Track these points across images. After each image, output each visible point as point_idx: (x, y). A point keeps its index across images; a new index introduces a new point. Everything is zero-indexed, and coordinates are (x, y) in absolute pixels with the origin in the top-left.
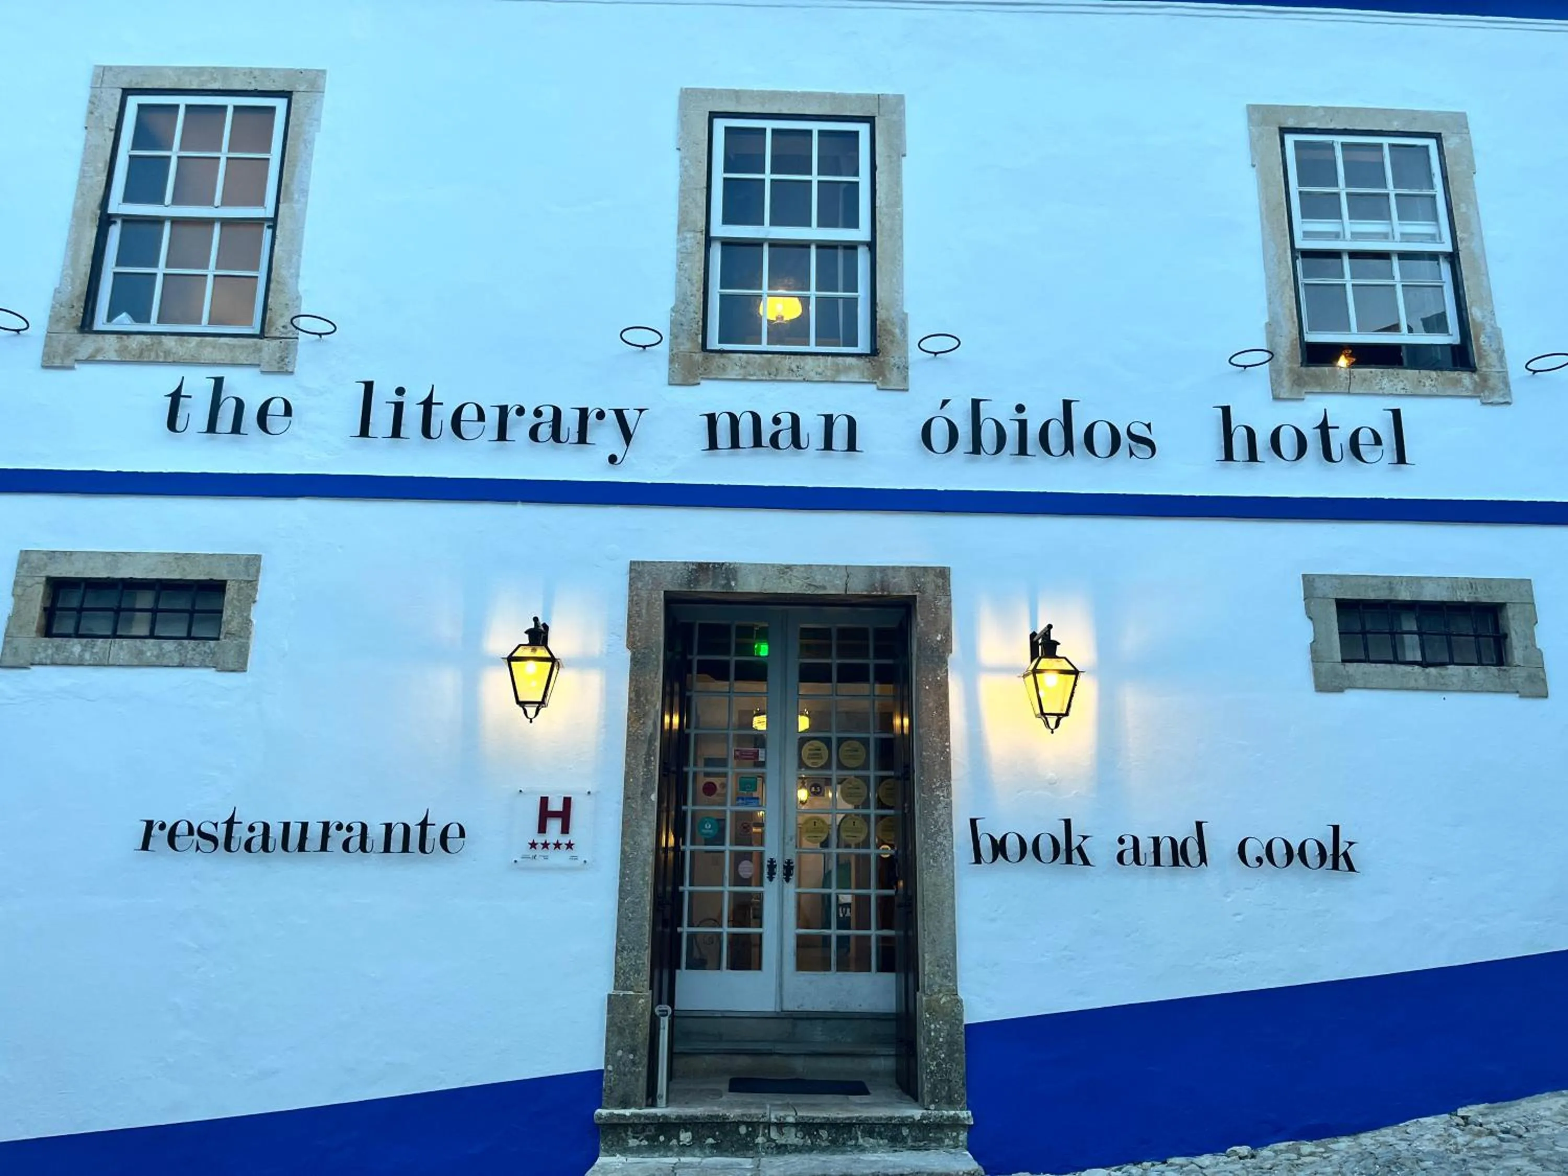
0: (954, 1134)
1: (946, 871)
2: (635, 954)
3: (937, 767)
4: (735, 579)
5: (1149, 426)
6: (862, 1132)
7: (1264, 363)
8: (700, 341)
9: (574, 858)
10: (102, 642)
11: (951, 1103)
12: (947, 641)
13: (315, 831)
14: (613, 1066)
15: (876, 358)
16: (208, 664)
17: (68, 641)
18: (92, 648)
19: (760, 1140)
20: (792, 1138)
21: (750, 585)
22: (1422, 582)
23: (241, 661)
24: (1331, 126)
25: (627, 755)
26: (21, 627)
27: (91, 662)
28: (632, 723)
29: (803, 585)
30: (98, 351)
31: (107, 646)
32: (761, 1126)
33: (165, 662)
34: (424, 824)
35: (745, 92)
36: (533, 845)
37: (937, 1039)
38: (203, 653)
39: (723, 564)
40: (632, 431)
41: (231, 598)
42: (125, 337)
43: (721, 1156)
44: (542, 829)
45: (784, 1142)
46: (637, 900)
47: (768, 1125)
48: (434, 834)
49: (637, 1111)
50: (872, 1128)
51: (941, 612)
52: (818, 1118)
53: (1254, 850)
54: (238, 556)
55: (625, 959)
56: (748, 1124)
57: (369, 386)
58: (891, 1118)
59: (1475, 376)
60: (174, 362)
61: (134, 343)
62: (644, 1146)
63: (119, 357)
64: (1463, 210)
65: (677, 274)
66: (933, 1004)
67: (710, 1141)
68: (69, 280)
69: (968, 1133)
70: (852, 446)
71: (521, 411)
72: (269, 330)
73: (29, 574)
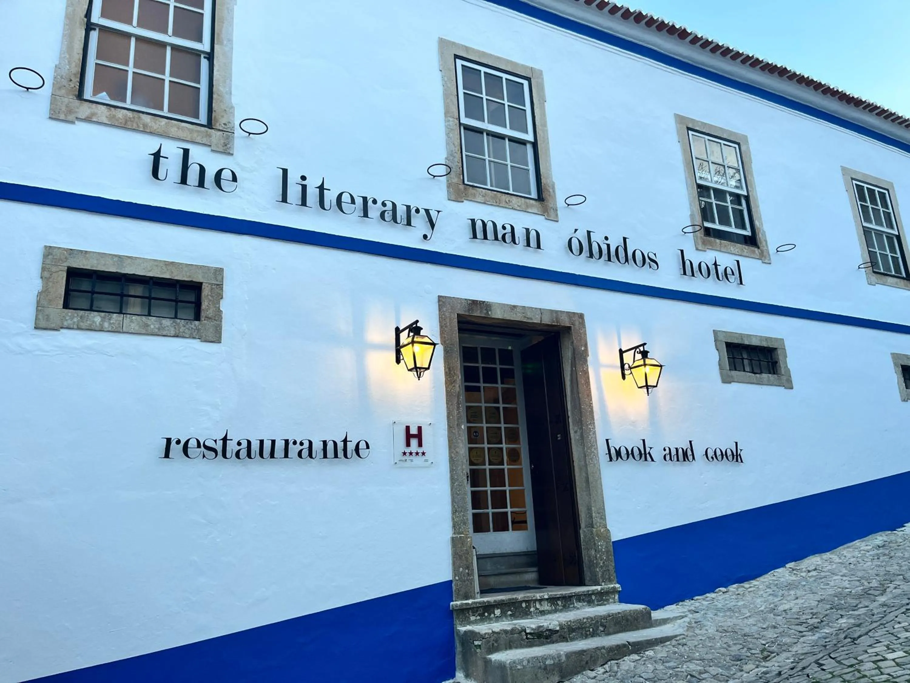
0: (613, 596)
1: (597, 466)
2: (463, 513)
3: (588, 413)
4: (490, 310)
5: (655, 254)
6: (576, 600)
7: (691, 233)
8: (462, 178)
9: (426, 461)
10: (117, 316)
11: (610, 581)
12: (586, 350)
13: (280, 445)
14: (458, 576)
15: (543, 202)
16: (194, 336)
17: (90, 314)
18: (110, 319)
19: (532, 609)
20: (546, 607)
21: (498, 314)
22: (752, 337)
23: (218, 336)
24: (704, 131)
25: (447, 403)
26: (50, 301)
27: (110, 329)
28: (448, 385)
29: (522, 317)
30: (93, 114)
31: (121, 319)
32: (532, 602)
33: (165, 333)
34: (345, 441)
35: (471, 48)
36: (404, 453)
37: (602, 550)
38: (190, 329)
39: (484, 301)
40: (434, 223)
41: (206, 294)
42: (113, 109)
43: (516, 620)
44: (408, 444)
45: (543, 609)
46: (461, 484)
47: (535, 601)
48: (351, 446)
49: (473, 600)
50: (579, 597)
51: (582, 335)
52: (558, 594)
53: (711, 453)
54: (208, 268)
55: (458, 517)
56: (526, 601)
57: (285, 171)
58: (588, 591)
59: (759, 251)
60: (151, 133)
61: (121, 114)
62: (478, 619)
63: (109, 121)
64: (750, 178)
65: (446, 139)
66: (599, 532)
67: (509, 613)
68: (67, 61)
69: (619, 595)
70: (539, 247)
71: (375, 202)
72: (215, 124)
73: (53, 263)
